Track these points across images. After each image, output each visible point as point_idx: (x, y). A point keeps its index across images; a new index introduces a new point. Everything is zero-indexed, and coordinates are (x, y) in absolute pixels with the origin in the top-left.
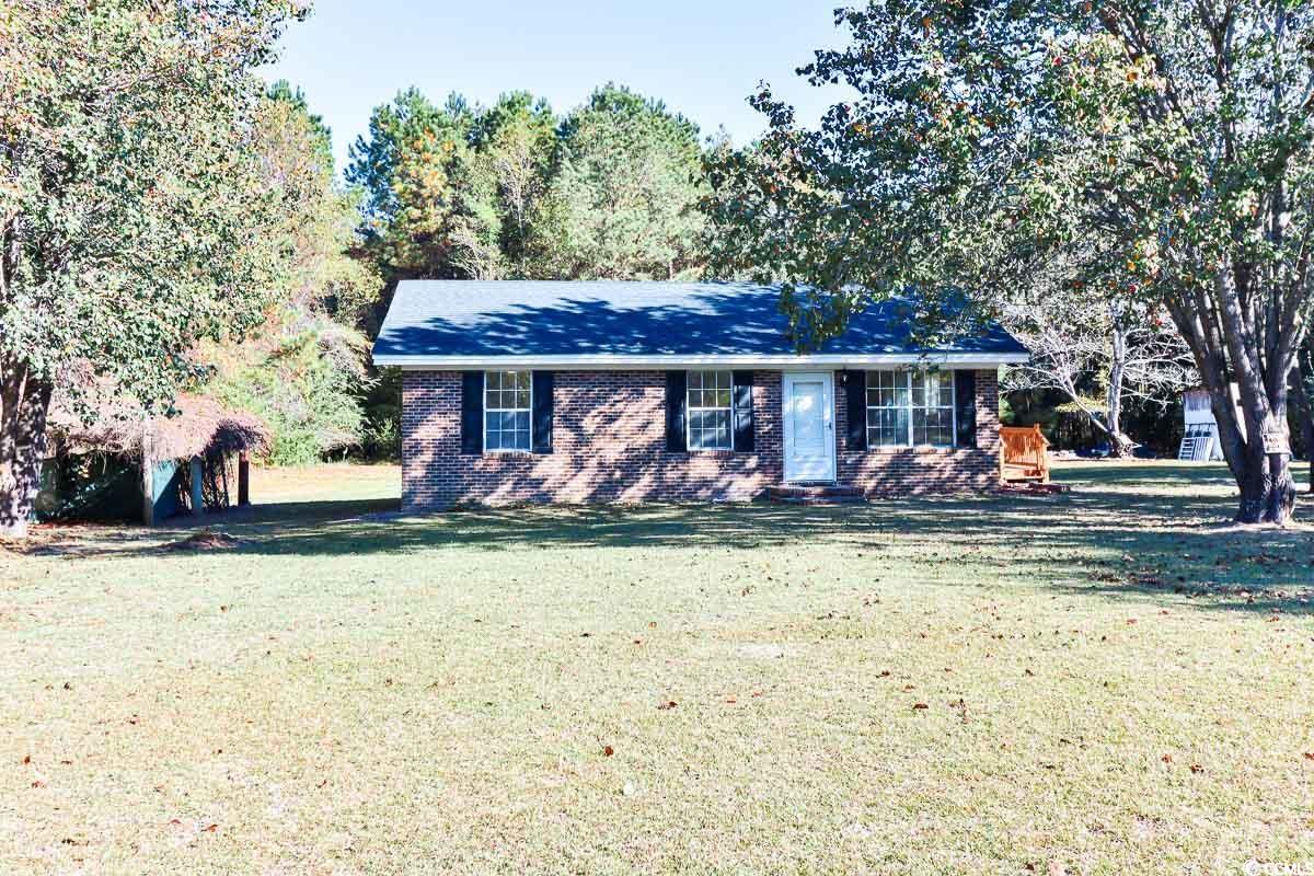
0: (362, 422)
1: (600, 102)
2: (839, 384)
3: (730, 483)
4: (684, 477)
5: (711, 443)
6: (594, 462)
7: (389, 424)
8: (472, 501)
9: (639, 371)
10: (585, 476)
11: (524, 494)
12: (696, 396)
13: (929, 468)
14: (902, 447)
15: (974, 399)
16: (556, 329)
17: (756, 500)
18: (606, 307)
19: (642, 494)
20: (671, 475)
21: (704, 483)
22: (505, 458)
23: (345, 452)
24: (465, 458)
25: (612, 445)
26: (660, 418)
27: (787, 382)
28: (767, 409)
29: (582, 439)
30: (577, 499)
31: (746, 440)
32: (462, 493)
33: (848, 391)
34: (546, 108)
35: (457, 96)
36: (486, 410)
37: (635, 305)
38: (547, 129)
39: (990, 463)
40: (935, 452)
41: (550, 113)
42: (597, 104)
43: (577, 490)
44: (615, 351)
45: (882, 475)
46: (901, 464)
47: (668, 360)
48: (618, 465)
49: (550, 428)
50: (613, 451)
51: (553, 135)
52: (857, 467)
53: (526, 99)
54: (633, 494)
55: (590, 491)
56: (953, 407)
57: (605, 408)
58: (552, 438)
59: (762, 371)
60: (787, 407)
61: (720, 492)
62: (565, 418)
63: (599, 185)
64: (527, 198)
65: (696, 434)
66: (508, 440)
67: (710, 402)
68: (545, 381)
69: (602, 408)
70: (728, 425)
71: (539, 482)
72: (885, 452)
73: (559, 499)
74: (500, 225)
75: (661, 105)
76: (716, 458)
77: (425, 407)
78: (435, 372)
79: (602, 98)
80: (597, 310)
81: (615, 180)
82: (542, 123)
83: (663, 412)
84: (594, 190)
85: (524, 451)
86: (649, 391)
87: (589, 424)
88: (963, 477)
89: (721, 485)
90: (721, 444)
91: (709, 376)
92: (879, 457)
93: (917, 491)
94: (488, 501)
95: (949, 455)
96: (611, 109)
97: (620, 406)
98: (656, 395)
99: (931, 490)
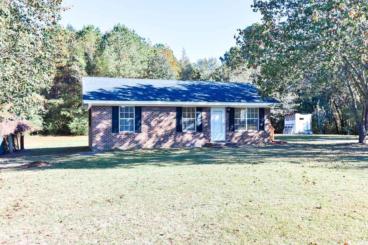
0: (43, 124)
1: (116, 29)
2: (227, 111)
3: (196, 141)
4: (182, 140)
5: (190, 129)
6: (154, 135)
7: (51, 124)
8: (116, 148)
9: (168, 107)
10: (152, 140)
11: (133, 145)
12: (185, 115)
13: (252, 137)
14: (244, 131)
15: (264, 116)
16: (140, 93)
17: (203, 146)
18: (152, 87)
19: (169, 145)
20: (178, 139)
21: (188, 142)
22: (126, 134)
23: (37, 133)
24: (113, 134)
25: (160, 130)
26: (174, 122)
27: (212, 110)
28: (206, 119)
29: (151, 128)
30: (149, 147)
31: (200, 129)
32: (113, 146)
33: (229, 114)
34: (98, 30)
35: (70, 25)
36: (119, 119)
37: (162, 86)
38: (99, 36)
39: (268, 135)
40: (253, 132)
41: (100, 31)
42: (115, 29)
43: (150, 144)
44: (162, 100)
45: (239, 139)
46: (244, 136)
47: (179, 103)
48: (162, 136)
49: (141, 124)
50: (161, 132)
51: (101, 38)
52: (232, 136)
53: (92, 27)
54: (166, 146)
55: (153, 144)
56: (258, 119)
57: (157, 118)
58: (141, 128)
59: (205, 107)
60: (212, 118)
61: (193, 144)
62: (145, 121)
63: (117, 54)
64: (95, 57)
65: (185, 126)
66: (126, 128)
67: (189, 117)
68: (139, 110)
69: (156, 118)
70: (194, 124)
71: (137, 142)
72: (240, 132)
73: (143, 147)
74: (86, 65)
75: (134, 31)
76: (191, 134)
77: (101, 117)
78: (103, 106)
79: (117, 28)
80: (149, 87)
81: (122, 52)
82: (98, 35)
83: (175, 120)
84: (116, 55)
85: (132, 132)
86: (171, 113)
87: (153, 123)
88: (261, 139)
89: (193, 142)
90: (192, 130)
91: (189, 109)
92: (238, 134)
93: (248, 144)
94: (121, 148)
95: (257, 133)
96: (119, 31)
97: (162, 118)
98: (173, 114)
99: (252, 143)
